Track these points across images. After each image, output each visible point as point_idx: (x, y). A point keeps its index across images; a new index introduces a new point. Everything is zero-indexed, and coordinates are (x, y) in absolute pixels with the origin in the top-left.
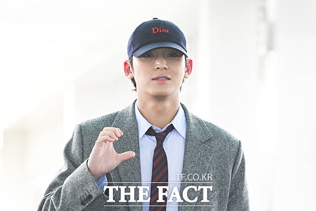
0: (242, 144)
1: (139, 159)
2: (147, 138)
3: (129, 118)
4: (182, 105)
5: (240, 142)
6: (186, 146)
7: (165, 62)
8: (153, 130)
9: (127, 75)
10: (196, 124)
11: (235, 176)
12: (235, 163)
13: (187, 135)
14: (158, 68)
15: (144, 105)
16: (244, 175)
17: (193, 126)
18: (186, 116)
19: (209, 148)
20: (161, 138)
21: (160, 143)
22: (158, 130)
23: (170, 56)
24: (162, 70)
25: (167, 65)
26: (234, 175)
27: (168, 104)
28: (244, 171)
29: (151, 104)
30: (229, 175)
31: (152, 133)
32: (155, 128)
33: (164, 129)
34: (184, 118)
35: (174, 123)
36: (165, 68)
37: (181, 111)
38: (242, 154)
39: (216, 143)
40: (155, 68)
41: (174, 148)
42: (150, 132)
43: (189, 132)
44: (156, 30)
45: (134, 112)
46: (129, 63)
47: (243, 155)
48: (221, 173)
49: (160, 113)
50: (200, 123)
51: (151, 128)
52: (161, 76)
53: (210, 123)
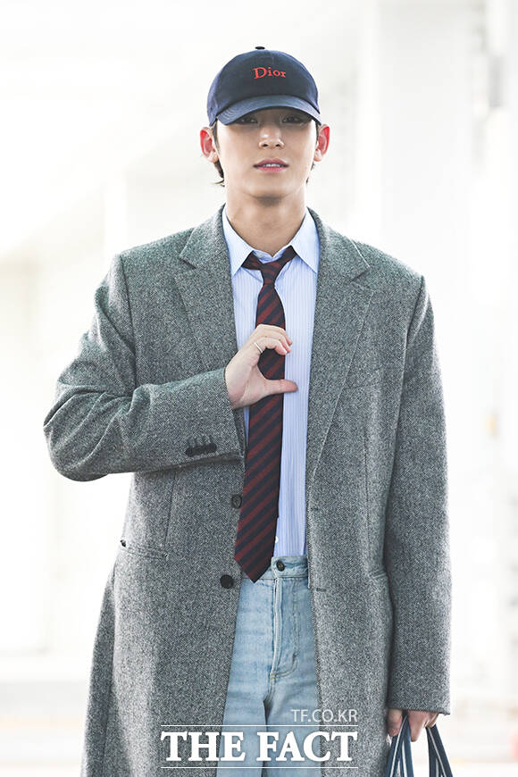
0: (427, 282)
1: (233, 313)
2: (246, 273)
3: (213, 239)
4: (311, 213)
5: (422, 278)
6: (319, 286)
7: (278, 133)
8: (257, 258)
9: (207, 156)
10: (337, 247)
11: (415, 342)
12: (414, 318)
13: (320, 267)
14: (265, 145)
15: (239, 213)
16: (431, 340)
17: (332, 250)
18: (318, 232)
19: (362, 288)
20: (270, 273)
21: (270, 281)
22: (265, 257)
23: (288, 121)
24: (272, 148)
25: (281, 140)
26: (412, 340)
27: (283, 210)
28: (431, 333)
29: (251, 211)
30: (402, 340)
31: (254, 264)
32: (259, 254)
33: (277, 256)
34: (314, 237)
35: (295, 244)
36: (277, 145)
37: (309, 221)
38: (426, 300)
39: (377, 280)
40: (260, 144)
41: (297, 289)
42: (251, 263)
43: (324, 261)
44: (261, 72)
45: (221, 227)
46: (209, 132)
47: (429, 303)
48: (387, 336)
49: (268, 227)
50: (345, 244)
51: (252, 255)
52: (271, 159)
53: (364, 245)
